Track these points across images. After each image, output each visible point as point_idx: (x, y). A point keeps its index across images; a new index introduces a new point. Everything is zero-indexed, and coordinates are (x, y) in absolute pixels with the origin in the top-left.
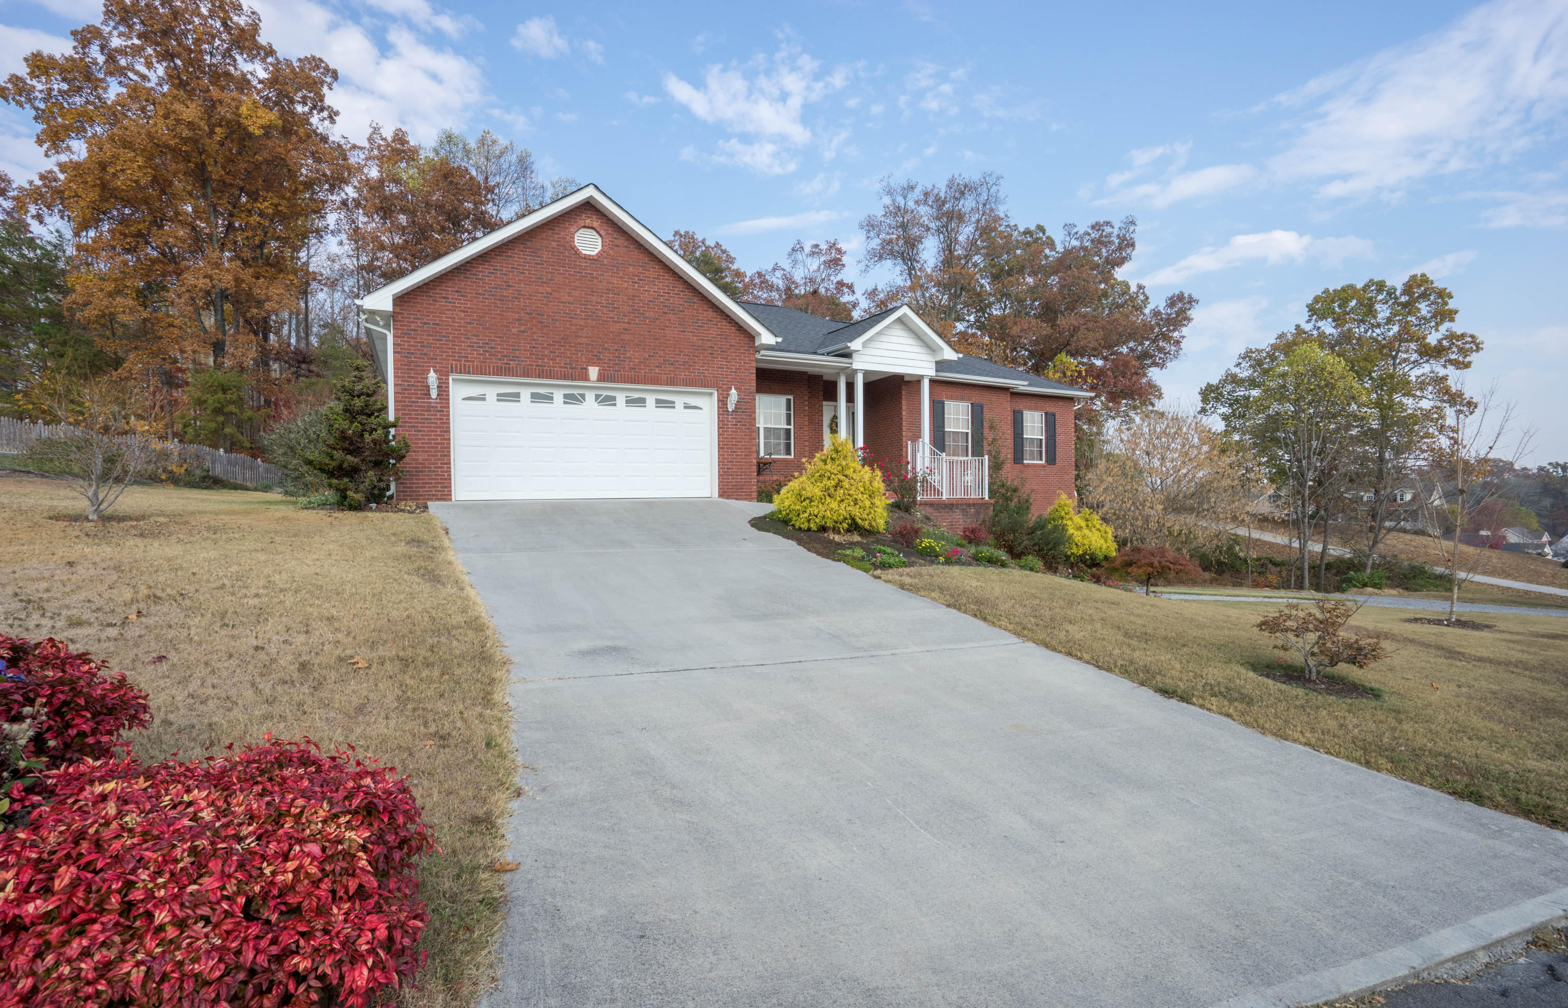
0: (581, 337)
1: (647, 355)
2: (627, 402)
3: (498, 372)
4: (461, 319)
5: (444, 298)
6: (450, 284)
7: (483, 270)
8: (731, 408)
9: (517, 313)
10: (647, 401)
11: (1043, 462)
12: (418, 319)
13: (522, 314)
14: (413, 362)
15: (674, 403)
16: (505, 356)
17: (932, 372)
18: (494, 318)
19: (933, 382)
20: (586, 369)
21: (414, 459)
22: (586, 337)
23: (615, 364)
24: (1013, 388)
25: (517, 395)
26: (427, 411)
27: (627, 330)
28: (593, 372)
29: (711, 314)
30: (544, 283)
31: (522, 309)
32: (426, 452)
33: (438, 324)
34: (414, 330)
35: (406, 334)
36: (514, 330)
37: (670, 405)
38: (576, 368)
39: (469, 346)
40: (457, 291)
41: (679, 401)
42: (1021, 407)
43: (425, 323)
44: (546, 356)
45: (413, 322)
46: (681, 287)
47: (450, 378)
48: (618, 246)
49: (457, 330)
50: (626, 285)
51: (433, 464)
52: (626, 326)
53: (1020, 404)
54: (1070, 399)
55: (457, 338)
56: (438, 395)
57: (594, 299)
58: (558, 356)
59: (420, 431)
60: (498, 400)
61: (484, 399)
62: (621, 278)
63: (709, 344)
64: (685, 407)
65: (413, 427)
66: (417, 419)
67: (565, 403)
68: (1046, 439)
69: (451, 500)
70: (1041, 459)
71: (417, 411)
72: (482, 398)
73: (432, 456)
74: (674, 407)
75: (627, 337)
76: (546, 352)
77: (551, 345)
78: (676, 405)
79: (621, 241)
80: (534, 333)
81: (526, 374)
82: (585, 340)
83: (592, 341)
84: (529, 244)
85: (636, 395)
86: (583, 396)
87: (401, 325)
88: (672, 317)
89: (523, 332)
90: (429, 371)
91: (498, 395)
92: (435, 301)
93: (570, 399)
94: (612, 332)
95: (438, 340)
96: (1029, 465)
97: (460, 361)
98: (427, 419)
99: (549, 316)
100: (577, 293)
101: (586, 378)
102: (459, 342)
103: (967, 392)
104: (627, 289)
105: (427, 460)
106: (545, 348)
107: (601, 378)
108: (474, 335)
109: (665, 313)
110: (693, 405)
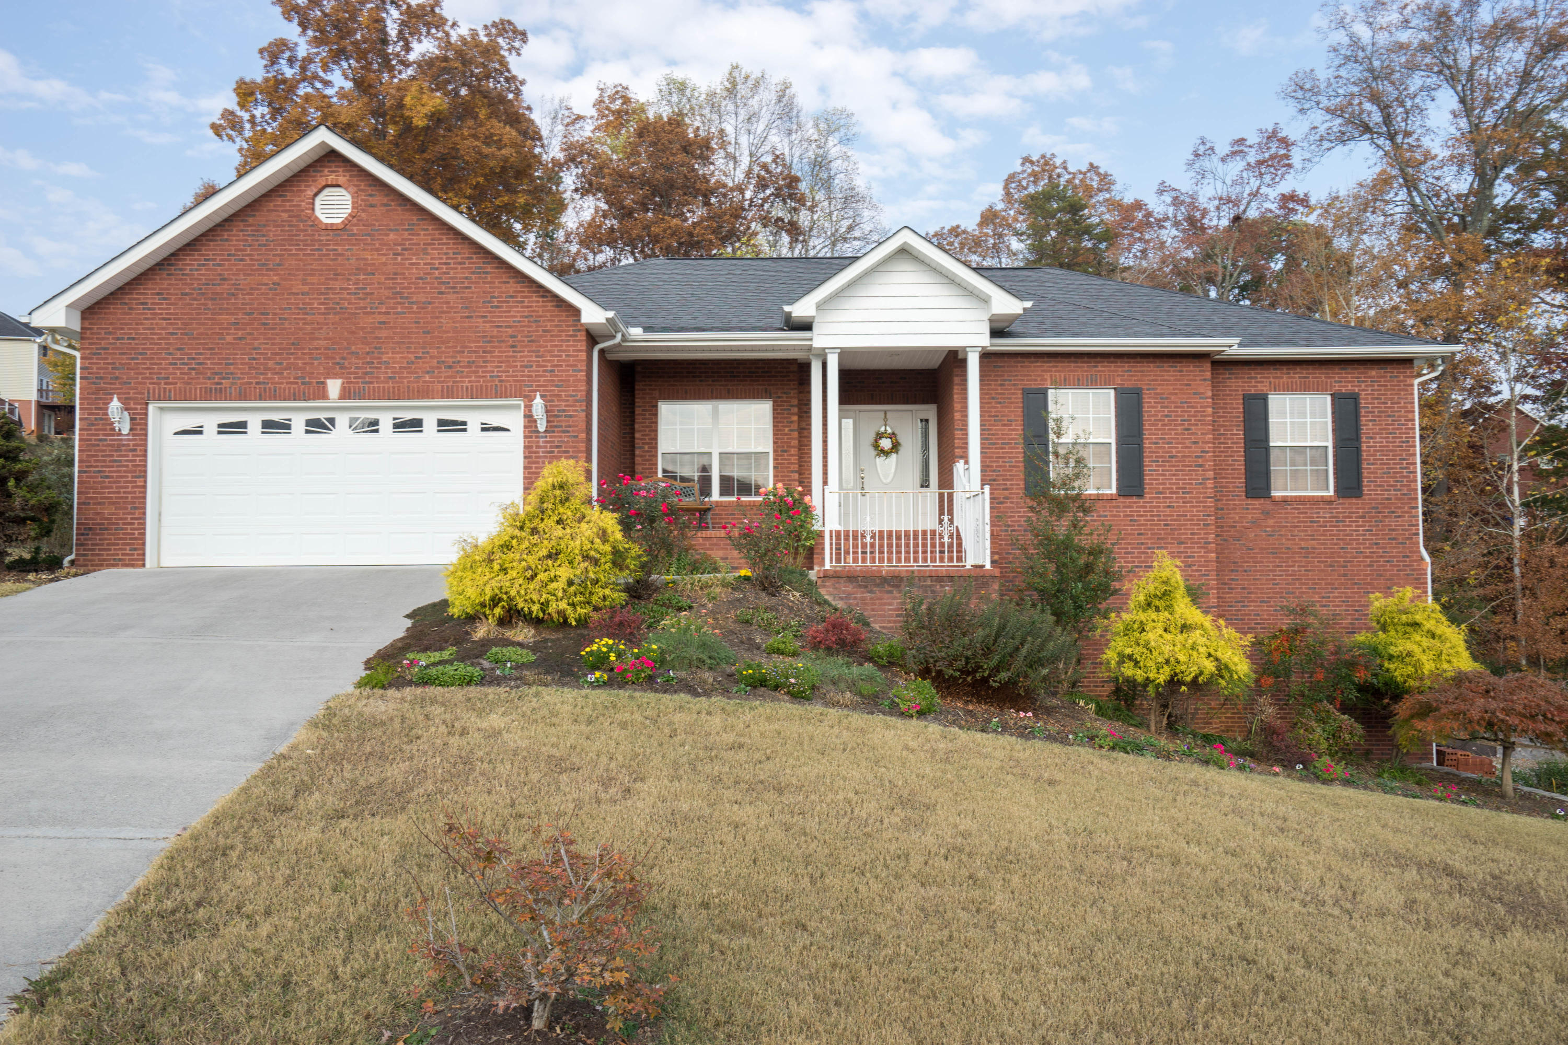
0: (319, 339)
1: (412, 357)
2: (396, 426)
3: (207, 395)
4: (163, 329)
5: (142, 304)
6: (150, 286)
7: (191, 262)
8: (542, 427)
9: (233, 314)
10: (425, 423)
11: (1331, 492)
12: (110, 333)
13: (240, 316)
14: (102, 389)
15: (464, 423)
16: (216, 374)
17: (985, 340)
18: (204, 324)
19: (986, 356)
20: (324, 383)
21: (98, 514)
22: (326, 339)
23: (366, 373)
24: (1219, 353)
25: (243, 425)
26: (116, 451)
27: (384, 323)
28: (334, 387)
29: (513, 286)
30: (271, 270)
31: (240, 309)
32: (114, 503)
33: (133, 339)
34: (105, 349)
35: (94, 354)
36: (229, 338)
37: (458, 426)
38: (310, 383)
39: (171, 364)
40: (158, 294)
41: (474, 420)
42: (1262, 387)
43: (118, 339)
44: (269, 369)
45: (103, 339)
46: (466, 251)
47: (151, 408)
48: (372, 206)
49: (156, 344)
50: (383, 259)
51: (121, 519)
52: (383, 318)
53: (1257, 382)
54: (1406, 362)
55: (156, 354)
56: (131, 429)
57: (338, 284)
58: (286, 369)
59: (107, 477)
60: (219, 433)
61: (201, 432)
62: (377, 250)
63: (510, 331)
64: (483, 429)
65: (100, 472)
66: (104, 461)
67: (307, 432)
68: (1335, 447)
69: (144, 565)
70: (1327, 489)
71: (104, 451)
72: (198, 432)
73: (120, 508)
74: (465, 430)
75: (383, 333)
76: (271, 364)
77: (277, 354)
78: (468, 427)
79: (379, 198)
80: (255, 339)
81: (243, 396)
82: (323, 344)
83: (334, 343)
84: (251, 220)
85: (408, 416)
86: (332, 421)
87: (90, 344)
88: (452, 298)
89: (240, 339)
90: (112, 399)
91: (220, 426)
92: (131, 309)
93: (316, 426)
94: (363, 328)
95: (133, 359)
96: (1285, 500)
97: (159, 384)
98: (116, 461)
99: (275, 314)
100: (314, 280)
101: (324, 396)
102: (159, 359)
103: (1103, 368)
104: (385, 264)
105: (114, 514)
106: (269, 359)
107: (346, 394)
108: (179, 349)
109: (442, 293)
110: (495, 425)
